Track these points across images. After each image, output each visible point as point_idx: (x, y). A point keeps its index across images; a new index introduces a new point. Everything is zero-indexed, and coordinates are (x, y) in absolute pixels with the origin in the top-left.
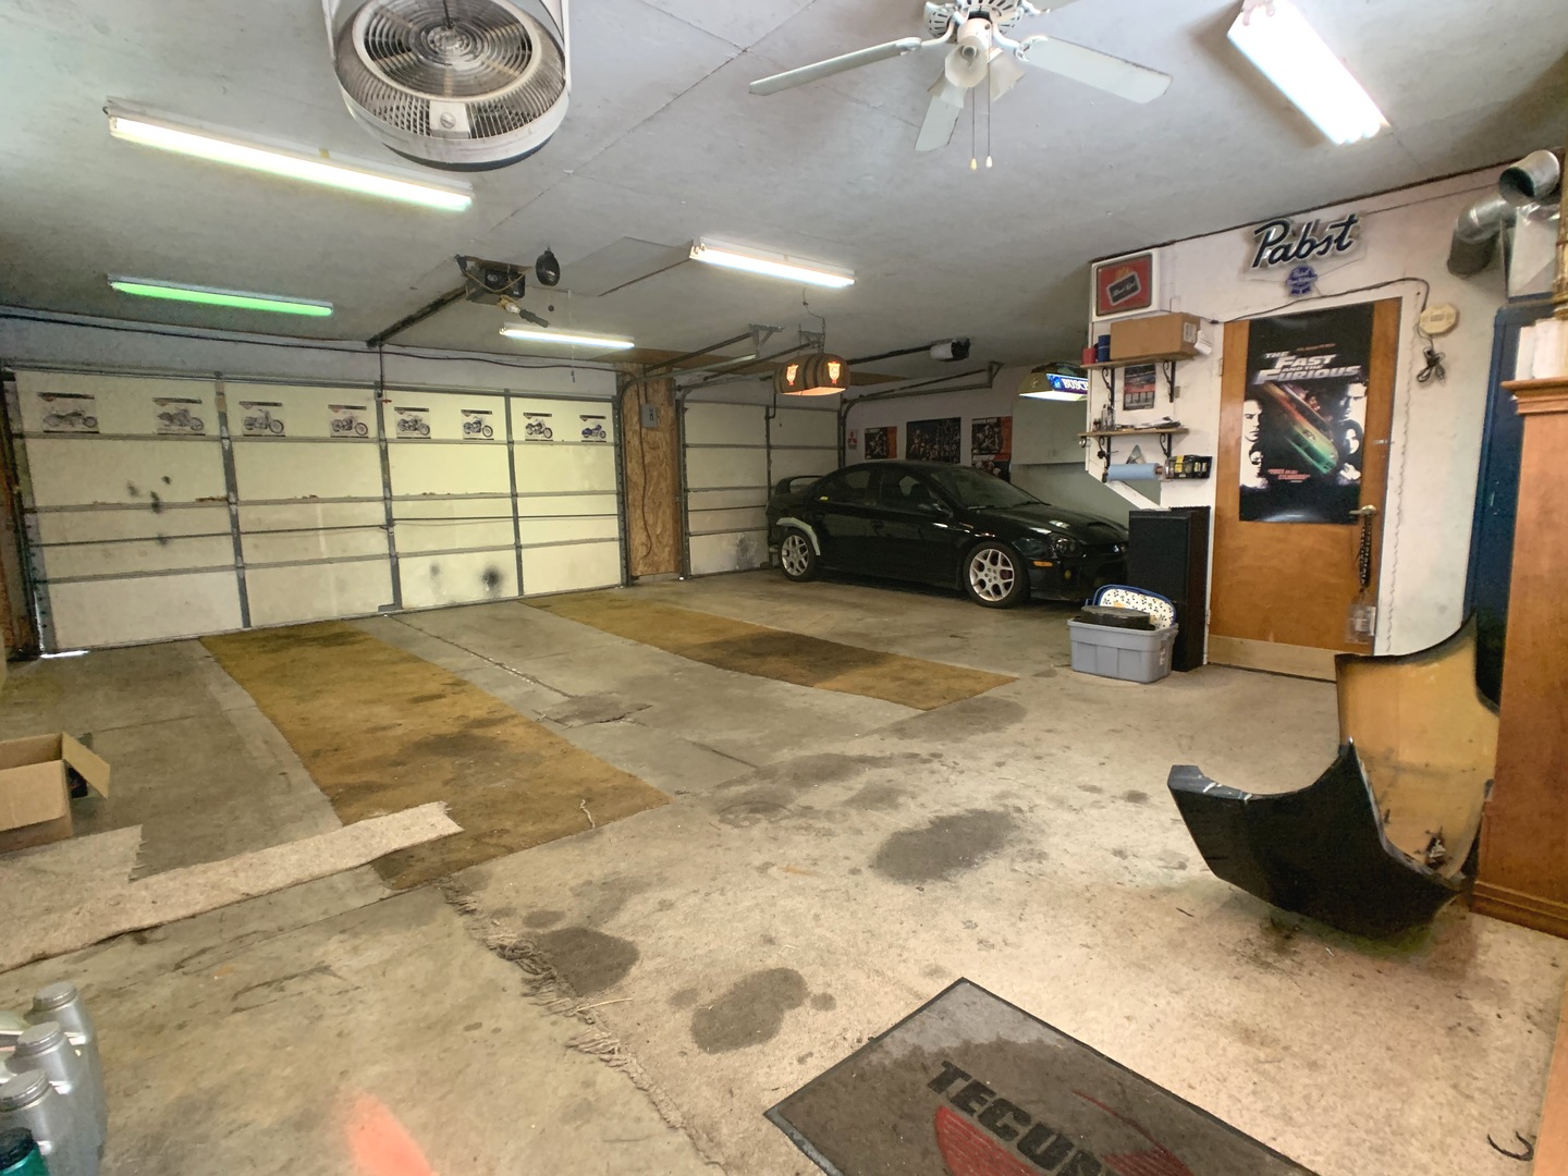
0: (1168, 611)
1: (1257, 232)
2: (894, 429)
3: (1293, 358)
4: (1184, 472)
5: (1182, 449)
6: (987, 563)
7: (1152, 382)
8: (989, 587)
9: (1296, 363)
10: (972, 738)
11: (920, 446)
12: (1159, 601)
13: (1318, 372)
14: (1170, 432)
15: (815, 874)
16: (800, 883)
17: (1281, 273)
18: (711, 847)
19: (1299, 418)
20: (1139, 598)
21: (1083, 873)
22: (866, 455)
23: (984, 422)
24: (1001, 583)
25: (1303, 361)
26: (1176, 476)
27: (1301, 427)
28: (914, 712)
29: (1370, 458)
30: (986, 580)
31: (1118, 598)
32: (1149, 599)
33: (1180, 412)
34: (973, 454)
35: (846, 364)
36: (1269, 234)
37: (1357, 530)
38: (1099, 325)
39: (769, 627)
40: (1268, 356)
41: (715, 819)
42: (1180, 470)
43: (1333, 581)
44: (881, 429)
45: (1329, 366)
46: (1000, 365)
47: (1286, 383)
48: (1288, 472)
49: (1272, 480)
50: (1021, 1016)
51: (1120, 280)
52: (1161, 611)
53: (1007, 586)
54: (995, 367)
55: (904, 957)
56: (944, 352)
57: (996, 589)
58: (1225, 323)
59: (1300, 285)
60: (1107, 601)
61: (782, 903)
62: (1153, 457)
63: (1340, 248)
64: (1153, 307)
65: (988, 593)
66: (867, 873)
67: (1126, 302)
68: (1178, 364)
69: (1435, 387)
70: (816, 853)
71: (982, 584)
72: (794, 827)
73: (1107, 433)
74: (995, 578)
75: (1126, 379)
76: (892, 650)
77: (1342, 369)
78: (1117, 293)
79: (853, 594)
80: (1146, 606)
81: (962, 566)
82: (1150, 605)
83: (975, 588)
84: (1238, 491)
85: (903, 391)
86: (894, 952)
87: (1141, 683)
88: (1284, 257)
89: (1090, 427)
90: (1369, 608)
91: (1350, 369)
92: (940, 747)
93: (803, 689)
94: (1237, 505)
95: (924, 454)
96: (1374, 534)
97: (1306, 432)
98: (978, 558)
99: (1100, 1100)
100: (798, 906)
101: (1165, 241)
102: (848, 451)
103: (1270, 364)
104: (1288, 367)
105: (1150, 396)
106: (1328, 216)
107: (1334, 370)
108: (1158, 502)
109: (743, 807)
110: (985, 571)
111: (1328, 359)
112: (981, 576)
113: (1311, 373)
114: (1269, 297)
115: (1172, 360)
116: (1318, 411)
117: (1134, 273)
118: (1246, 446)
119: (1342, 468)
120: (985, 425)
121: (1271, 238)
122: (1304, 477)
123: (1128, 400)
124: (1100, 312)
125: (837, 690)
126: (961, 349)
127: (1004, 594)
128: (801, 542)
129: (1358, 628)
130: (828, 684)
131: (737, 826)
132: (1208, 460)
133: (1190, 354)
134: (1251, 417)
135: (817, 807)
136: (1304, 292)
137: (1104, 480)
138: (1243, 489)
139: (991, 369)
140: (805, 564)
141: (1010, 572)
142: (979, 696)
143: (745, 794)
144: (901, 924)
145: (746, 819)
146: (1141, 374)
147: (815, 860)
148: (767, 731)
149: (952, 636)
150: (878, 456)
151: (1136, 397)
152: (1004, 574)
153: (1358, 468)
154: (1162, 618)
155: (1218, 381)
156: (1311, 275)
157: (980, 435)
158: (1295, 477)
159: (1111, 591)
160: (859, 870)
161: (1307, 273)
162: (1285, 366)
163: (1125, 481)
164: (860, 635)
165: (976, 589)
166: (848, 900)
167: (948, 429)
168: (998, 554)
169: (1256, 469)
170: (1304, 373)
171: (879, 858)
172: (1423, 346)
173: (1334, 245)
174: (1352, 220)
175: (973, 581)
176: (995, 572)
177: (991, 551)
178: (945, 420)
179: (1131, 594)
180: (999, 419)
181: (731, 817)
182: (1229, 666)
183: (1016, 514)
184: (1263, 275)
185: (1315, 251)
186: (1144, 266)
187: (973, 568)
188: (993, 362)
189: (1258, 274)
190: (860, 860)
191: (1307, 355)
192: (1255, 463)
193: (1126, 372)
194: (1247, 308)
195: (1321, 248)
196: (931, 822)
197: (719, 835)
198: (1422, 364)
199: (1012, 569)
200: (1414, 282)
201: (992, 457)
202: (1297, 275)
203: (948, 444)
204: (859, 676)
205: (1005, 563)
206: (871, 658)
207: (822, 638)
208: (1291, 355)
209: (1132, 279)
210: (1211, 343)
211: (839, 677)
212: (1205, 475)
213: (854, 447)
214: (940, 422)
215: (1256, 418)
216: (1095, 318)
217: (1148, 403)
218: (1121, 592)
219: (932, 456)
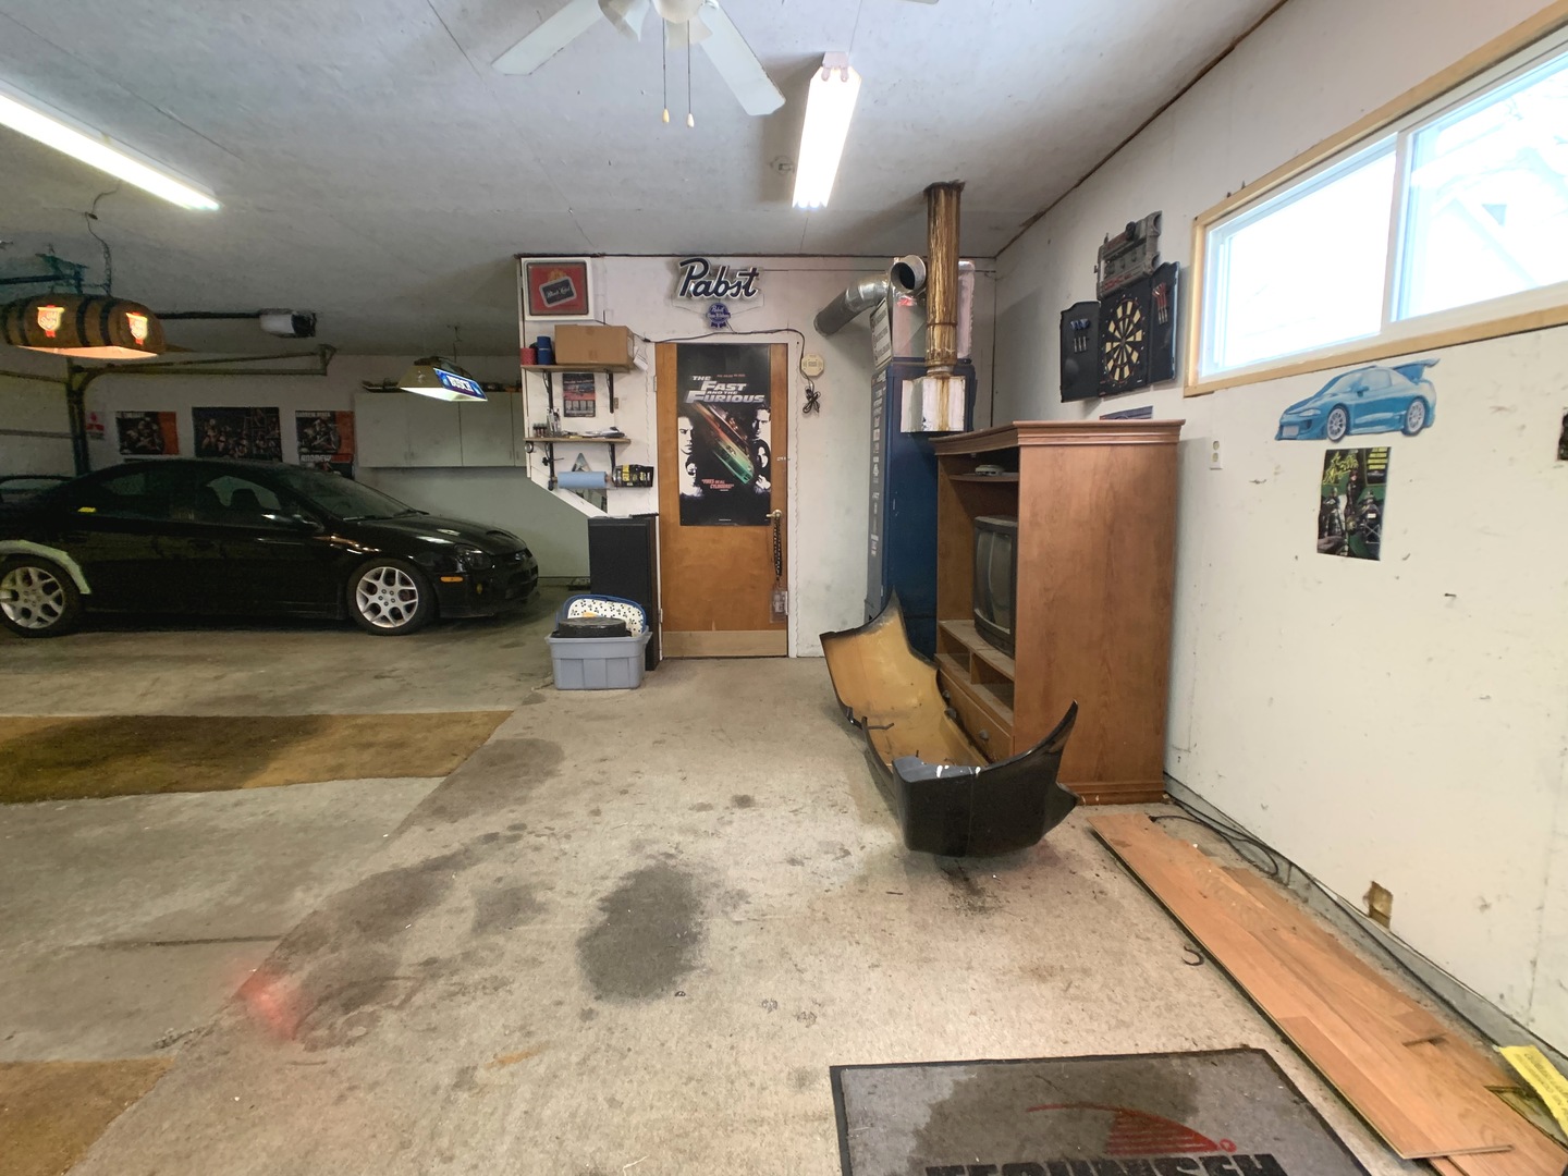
0: (637, 614)
1: (682, 264)
2: (172, 417)
3: (715, 382)
4: (631, 481)
5: (627, 458)
6: (380, 584)
7: (592, 391)
8: (385, 611)
9: (717, 388)
10: (534, 793)
11: (218, 440)
12: (627, 606)
13: (734, 397)
14: (614, 441)
15: (541, 1048)
16: (542, 1070)
17: (701, 306)
18: (341, 1098)
19: (723, 435)
20: (607, 605)
21: (791, 895)
22: (122, 448)
23: (313, 415)
24: (401, 605)
25: (723, 387)
26: (624, 485)
27: (725, 444)
28: (436, 782)
29: (775, 471)
30: (381, 603)
31: (586, 608)
32: (617, 606)
33: (624, 421)
34: (301, 454)
35: (156, 319)
36: (693, 268)
37: (771, 529)
38: (533, 327)
39: (57, 715)
40: (695, 378)
41: (297, 1050)
42: (628, 479)
43: (756, 572)
44: (148, 414)
45: (742, 393)
46: (334, 350)
47: (711, 404)
48: (717, 482)
49: (705, 488)
50: (919, 1069)
51: (554, 282)
52: (631, 615)
53: (409, 608)
54: (328, 353)
55: (757, 1084)
56: (283, 324)
57: (396, 614)
58: (656, 343)
59: (718, 319)
60: (575, 612)
61: (547, 1113)
62: (599, 466)
63: (748, 294)
64: (591, 316)
65: (384, 619)
66: (605, 1009)
67: (561, 305)
68: (615, 376)
69: (813, 417)
70: (514, 1019)
71: (375, 609)
72: (442, 998)
73: (548, 437)
74: (393, 601)
75: (564, 384)
76: (316, 709)
77: (752, 397)
78: (551, 294)
79: (171, 643)
80: (615, 612)
81: (345, 590)
82: (619, 611)
83: (365, 615)
84: (677, 500)
85: (189, 366)
86: (741, 1084)
87: (632, 689)
88: (706, 292)
89: (529, 433)
90: (783, 593)
91: (757, 397)
92: (511, 815)
93: (228, 797)
94: (678, 512)
95: (226, 451)
96: (782, 532)
97: (729, 448)
98: (367, 578)
99: (1048, 1102)
100: (574, 1103)
101: (596, 252)
102: (92, 443)
103: (698, 386)
104: (712, 390)
105: (590, 404)
106: (735, 264)
107: (746, 397)
108: (606, 511)
109: (325, 1008)
110: (379, 593)
111: (741, 387)
112: (373, 599)
113: (729, 397)
114: (691, 325)
115: (611, 372)
116: (737, 431)
117: (567, 278)
118: (683, 458)
119: (757, 479)
120: (316, 419)
121: (694, 273)
122: (729, 486)
123: (569, 407)
124: (533, 312)
125: (288, 783)
126: (304, 325)
127: (407, 618)
128: (42, 577)
129: (777, 610)
130: (266, 777)
131: (350, 1043)
132: (650, 470)
133: (629, 367)
134: (685, 432)
135: (443, 954)
136: (721, 326)
137: (551, 488)
138: (683, 496)
139: (323, 355)
140: (59, 610)
141: (412, 591)
142: (489, 742)
143: (305, 985)
144: (710, 1047)
145: (350, 1024)
146: (580, 381)
147: (522, 1028)
148: (234, 877)
149: (376, 677)
150: (144, 450)
151: (576, 404)
152: (403, 595)
153: (768, 480)
154: (632, 622)
155: (653, 397)
156: (726, 312)
157: (310, 432)
158: (723, 486)
159: (578, 602)
160: (591, 1011)
161: (722, 310)
162: (708, 389)
163: (570, 488)
164: (242, 699)
165: (368, 617)
166: (623, 1057)
167: (261, 421)
168: (394, 573)
169: (692, 479)
170: (724, 397)
171: (598, 984)
172: (805, 384)
173: (742, 291)
174: (754, 274)
175: (361, 607)
176: (392, 593)
177: (385, 568)
178: (255, 409)
179: (598, 602)
180: (333, 413)
181: (322, 1033)
182: (682, 658)
183: (403, 524)
184: (686, 304)
185: (729, 292)
186: (579, 273)
187: (360, 590)
188: (327, 347)
189: (682, 302)
190: (577, 994)
191: (727, 381)
192: (691, 474)
193: (565, 377)
194: (674, 332)
195: (735, 290)
196: (603, 909)
197: (333, 1072)
198: (804, 401)
199: (414, 588)
200: (795, 334)
201: (328, 458)
202: (715, 310)
203: (262, 438)
204: (301, 755)
205: (404, 582)
206: (300, 728)
207: (181, 713)
208: (713, 379)
209: (566, 284)
210: (646, 359)
211: (273, 765)
212: (649, 484)
213: (100, 437)
214: (247, 411)
215: (689, 433)
216: (528, 318)
217: (590, 412)
218: (589, 601)
219: (238, 454)
